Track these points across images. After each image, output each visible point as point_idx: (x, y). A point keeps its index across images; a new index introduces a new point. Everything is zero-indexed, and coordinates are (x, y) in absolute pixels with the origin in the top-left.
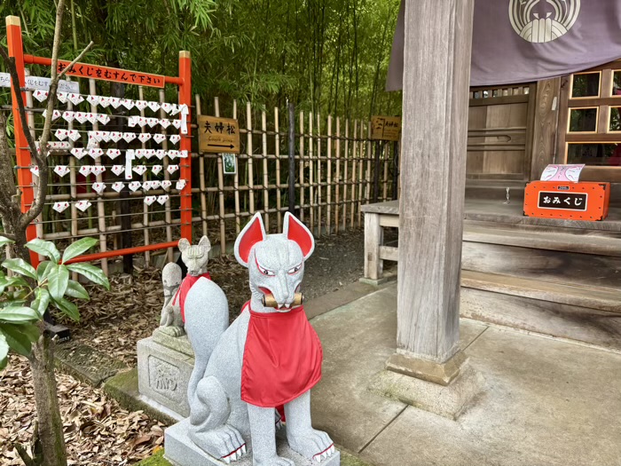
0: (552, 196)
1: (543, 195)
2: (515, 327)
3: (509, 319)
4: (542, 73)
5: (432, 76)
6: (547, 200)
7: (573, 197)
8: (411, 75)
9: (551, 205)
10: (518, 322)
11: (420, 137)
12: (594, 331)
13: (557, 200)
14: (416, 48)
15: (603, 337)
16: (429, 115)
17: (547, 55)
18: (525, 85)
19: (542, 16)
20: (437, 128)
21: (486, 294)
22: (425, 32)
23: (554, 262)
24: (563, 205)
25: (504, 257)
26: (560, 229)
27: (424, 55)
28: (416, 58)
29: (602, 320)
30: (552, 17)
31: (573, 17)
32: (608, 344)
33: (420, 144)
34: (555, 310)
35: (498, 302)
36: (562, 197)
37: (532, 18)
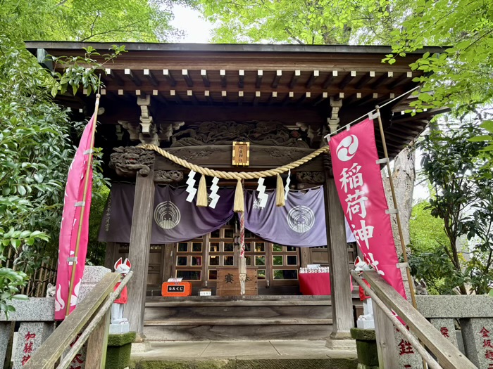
0: (172, 287)
1: (169, 287)
2: (159, 340)
3: (157, 337)
4: (166, 241)
5: (141, 235)
6: (170, 289)
7: (179, 287)
8: (134, 235)
9: (172, 291)
10: (160, 338)
11: (135, 254)
12: (187, 335)
13: (174, 289)
14: (136, 226)
15: (191, 337)
16: (139, 247)
17: (169, 234)
18: (160, 245)
19: (167, 219)
20: (142, 251)
21: (148, 328)
22: (139, 222)
23: (174, 312)
24: (176, 291)
25: (155, 313)
26: (175, 300)
27: (139, 229)
28: (136, 229)
29: (190, 330)
30: (171, 220)
31: (178, 221)
32: (192, 339)
33: (136, 256)
34: (173, 329)
35: (152, 330)
36: (176, 287)
37: (164, 219)
